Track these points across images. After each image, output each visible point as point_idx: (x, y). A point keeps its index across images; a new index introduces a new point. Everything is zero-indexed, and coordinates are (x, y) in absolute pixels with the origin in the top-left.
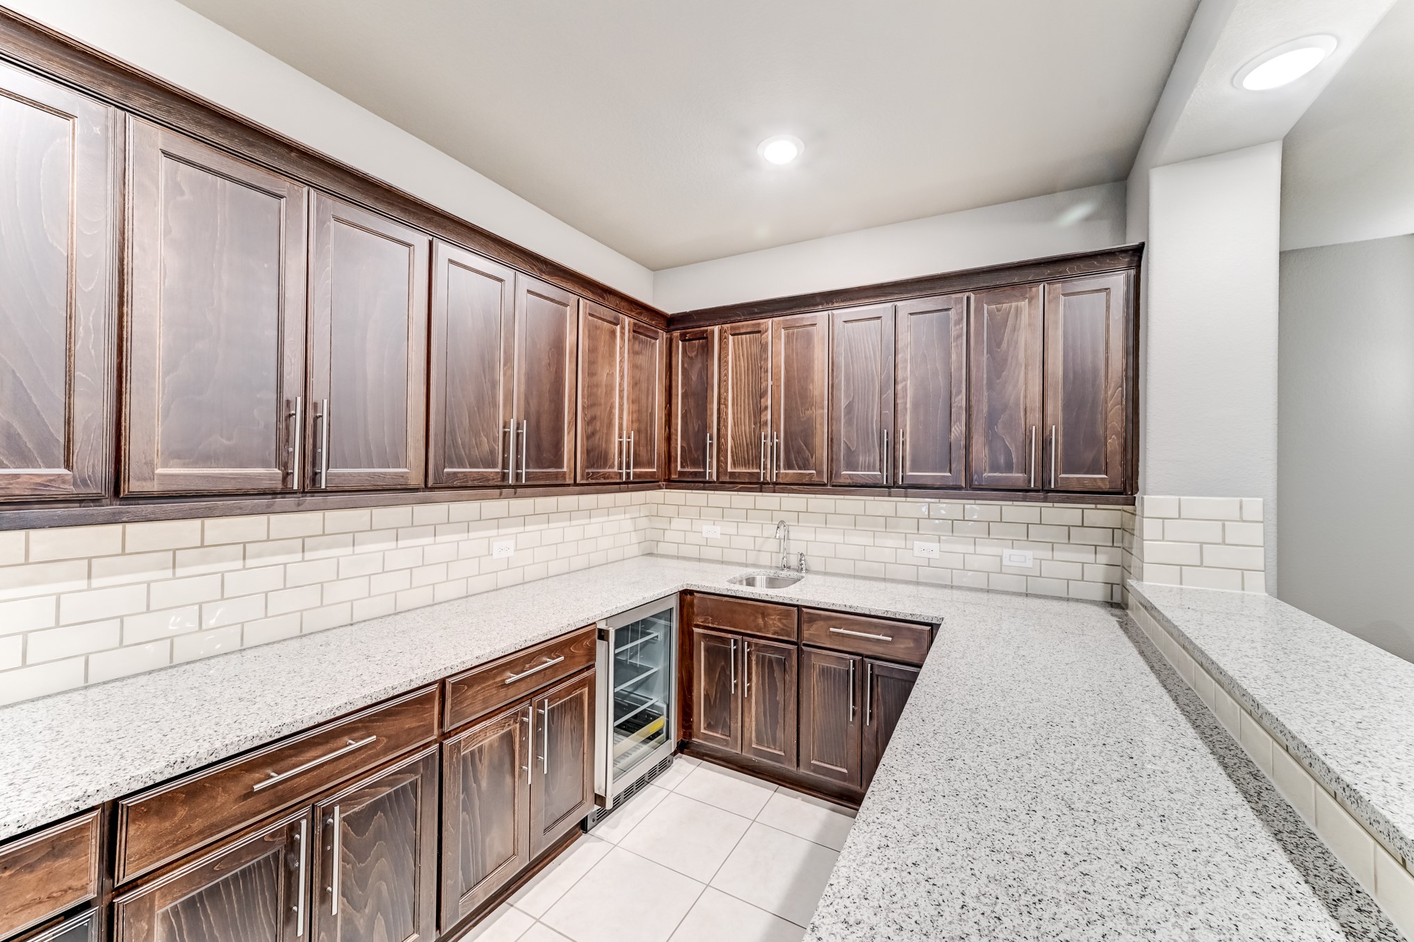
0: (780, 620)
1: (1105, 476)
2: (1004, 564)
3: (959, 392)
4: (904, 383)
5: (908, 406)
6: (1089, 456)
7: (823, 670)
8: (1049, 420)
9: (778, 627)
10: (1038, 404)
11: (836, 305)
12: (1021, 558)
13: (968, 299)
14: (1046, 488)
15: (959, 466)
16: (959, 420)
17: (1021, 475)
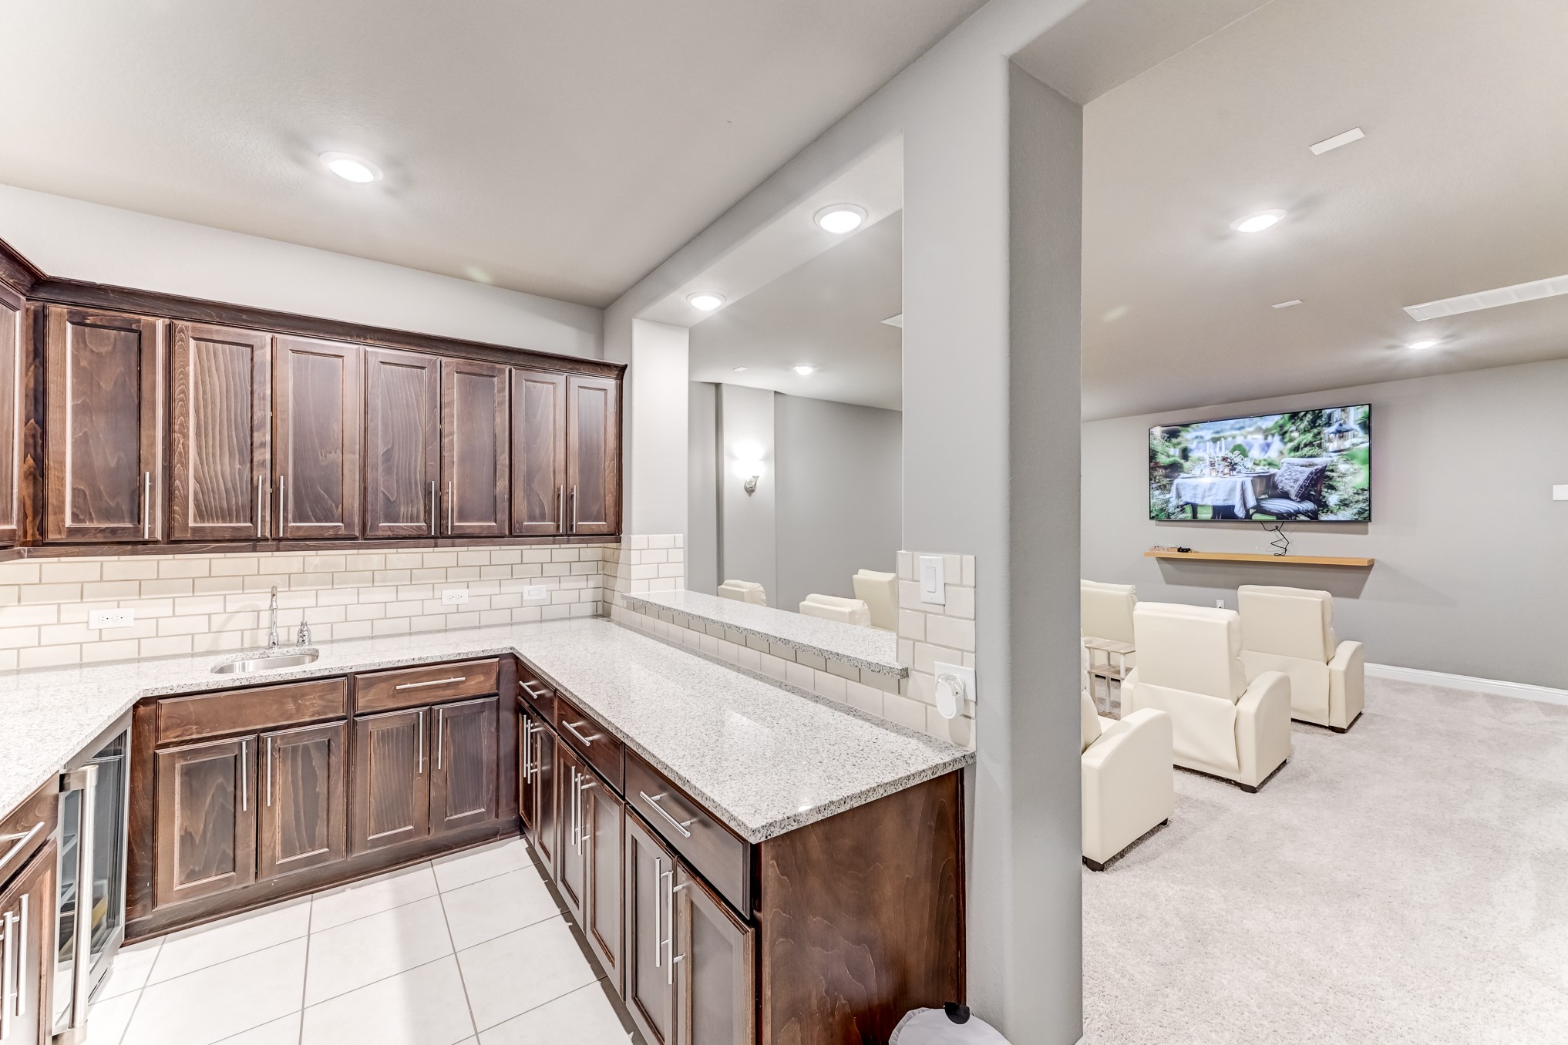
0: (321, 698)
1: (605, 523)
2: (524, 598)
3: (503, 452)
4: (451, 437)
5: (455, 459)
6: (595, 509)
7: (383, 734)
8: (571, 481)
9: (319, 705)
10: (563, 468)
11: (369, 341)
12: (535, 592)
13: (510, 371)
14: (569, 533)
15: (503, 516)
16: (503, 476)
17: (551, 523)
